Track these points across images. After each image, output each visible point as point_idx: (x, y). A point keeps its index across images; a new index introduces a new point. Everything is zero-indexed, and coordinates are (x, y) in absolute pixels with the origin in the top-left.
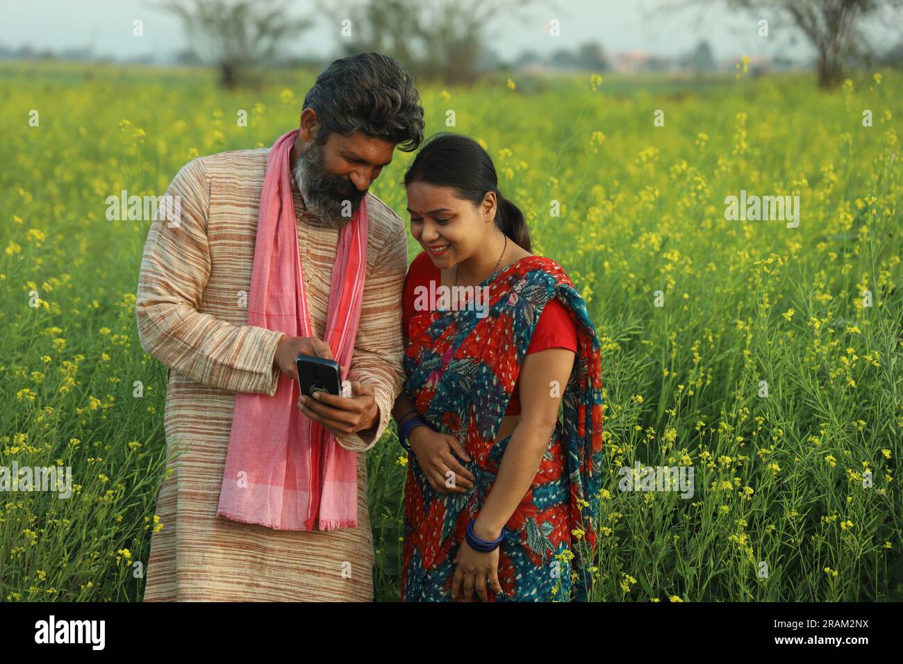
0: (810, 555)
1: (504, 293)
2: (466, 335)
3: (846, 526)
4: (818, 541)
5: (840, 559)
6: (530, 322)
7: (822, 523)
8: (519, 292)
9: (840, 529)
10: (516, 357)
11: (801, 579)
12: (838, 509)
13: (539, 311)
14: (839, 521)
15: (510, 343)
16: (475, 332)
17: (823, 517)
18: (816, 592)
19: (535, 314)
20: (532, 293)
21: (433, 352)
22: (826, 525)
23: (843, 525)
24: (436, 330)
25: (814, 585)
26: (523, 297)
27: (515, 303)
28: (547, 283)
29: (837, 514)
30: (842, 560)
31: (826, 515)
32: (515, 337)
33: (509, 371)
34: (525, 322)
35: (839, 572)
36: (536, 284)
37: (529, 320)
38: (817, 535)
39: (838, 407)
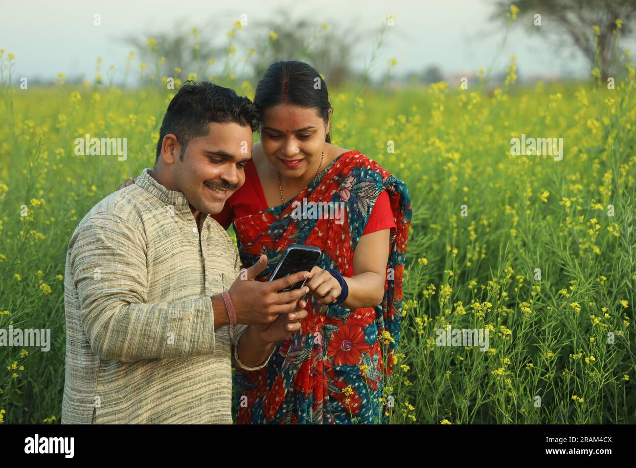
0: (562, 387)
1: (334, 191)
2: (307, 233)
3: (590, 361)
4: (567, 375)
5: (586, 390)
6: (364, 214)
7: (571, 360)
8: (350, 189)
9: (585, 363)
10: (351, 243)
11: (555, 408)
12: (583, 348)
13: (372, 204)
14: (584, 357)
15: (347, 233)
16: (317, 229)
17: (571, 355)
18: (567, 418)
19: (369, 207)
20: (364, 189)
21: (278, 251)
22: (574, 361)
23: (587, 360)
24: (276, 231)
25: (565, 412)
26: (355, 194)
27: (348, 199)
28: (375, 180)
29: (582, 352)
30: (588, 390)
31: (573, 353)
32: (351, 227)
33: (345, 257)
34: (360, 214)
35: (585, 400)
36: (366, 182)
37: (363, 212)
38: (567, 370)
39: (586, 270)
